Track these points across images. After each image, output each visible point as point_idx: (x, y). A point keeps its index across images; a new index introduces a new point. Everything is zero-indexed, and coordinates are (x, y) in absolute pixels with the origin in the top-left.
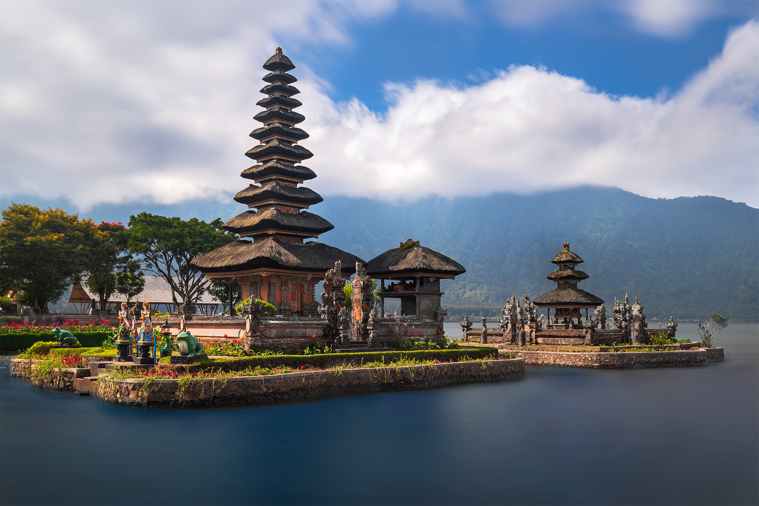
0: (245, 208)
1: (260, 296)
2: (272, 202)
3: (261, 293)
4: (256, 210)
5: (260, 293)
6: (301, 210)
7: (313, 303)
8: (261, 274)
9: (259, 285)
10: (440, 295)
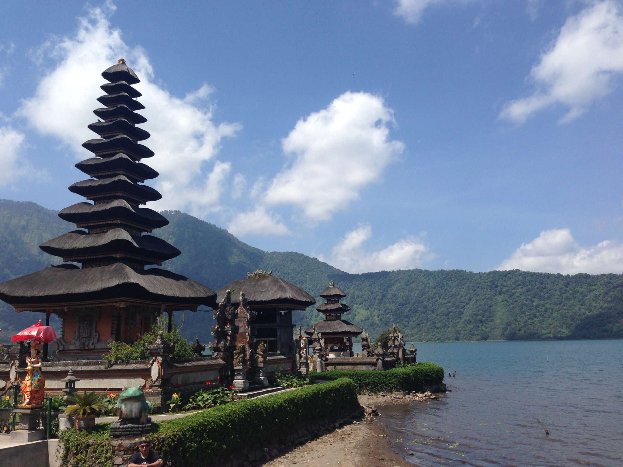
0: (73, 227)
1: (96, 332)
2: (119, 222)
3: (99, 329)
4: (87, 231)
5: (96, 327)
6: (143, 234)
8: (117, 304)
9: (96, 319)
10: (293, 327)
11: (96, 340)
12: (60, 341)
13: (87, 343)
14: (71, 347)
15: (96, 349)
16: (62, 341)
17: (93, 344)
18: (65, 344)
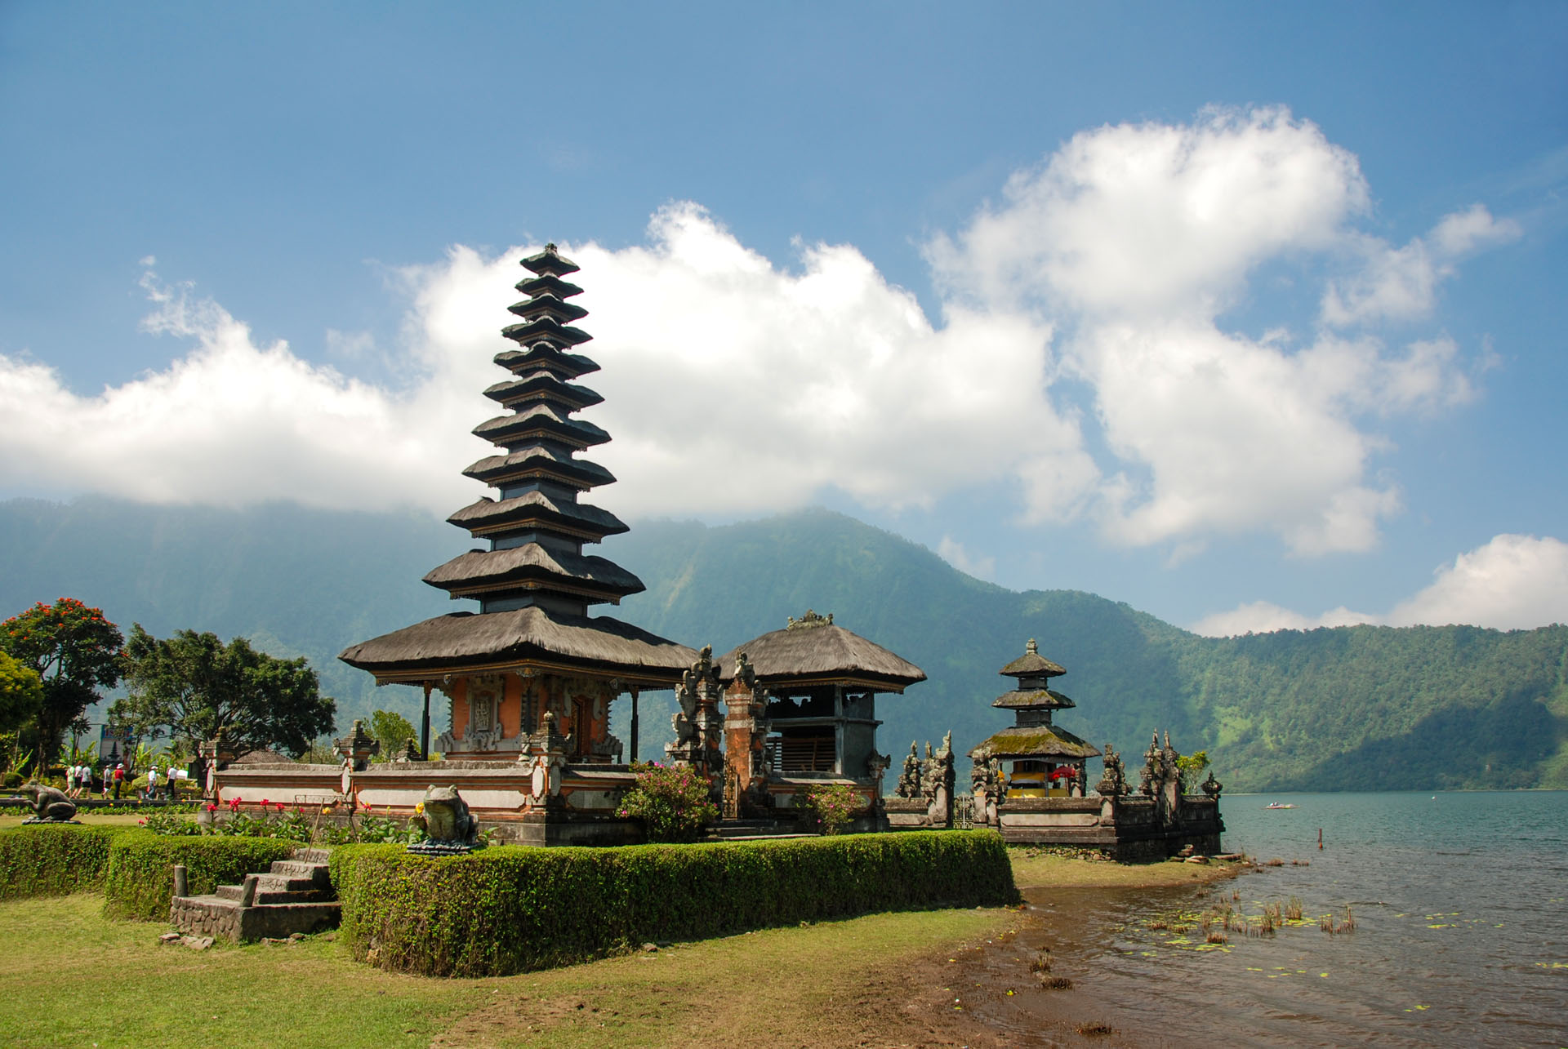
1: (498, 722)
2: (533, 524)
3: (502, 716)
5: (498, 714)
7: (608, 741)
8: (520, 671)
9: (498, 699)
10: (876, 725)
11: (498, 737)
12: (446, 737)
13: (484, 741)
14: (463, 748)
15: (498, 753)
16: (450, 737)
17: (493, 743)
18: (453, 742)
